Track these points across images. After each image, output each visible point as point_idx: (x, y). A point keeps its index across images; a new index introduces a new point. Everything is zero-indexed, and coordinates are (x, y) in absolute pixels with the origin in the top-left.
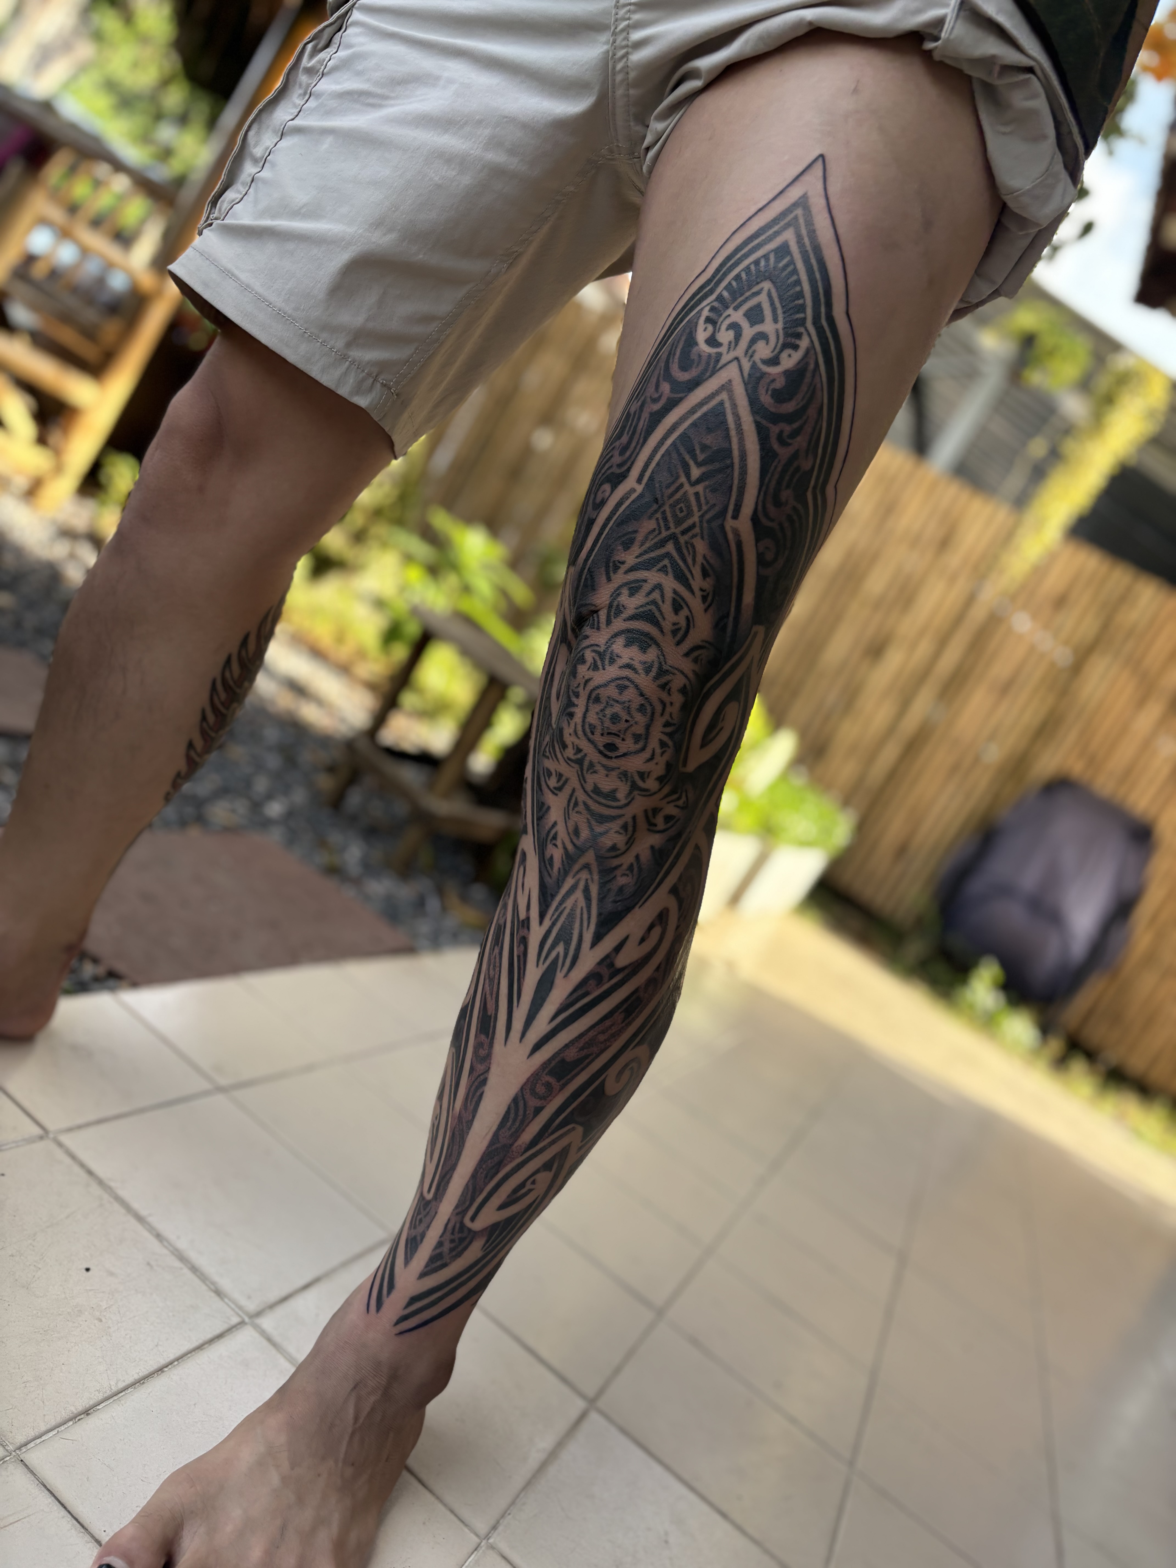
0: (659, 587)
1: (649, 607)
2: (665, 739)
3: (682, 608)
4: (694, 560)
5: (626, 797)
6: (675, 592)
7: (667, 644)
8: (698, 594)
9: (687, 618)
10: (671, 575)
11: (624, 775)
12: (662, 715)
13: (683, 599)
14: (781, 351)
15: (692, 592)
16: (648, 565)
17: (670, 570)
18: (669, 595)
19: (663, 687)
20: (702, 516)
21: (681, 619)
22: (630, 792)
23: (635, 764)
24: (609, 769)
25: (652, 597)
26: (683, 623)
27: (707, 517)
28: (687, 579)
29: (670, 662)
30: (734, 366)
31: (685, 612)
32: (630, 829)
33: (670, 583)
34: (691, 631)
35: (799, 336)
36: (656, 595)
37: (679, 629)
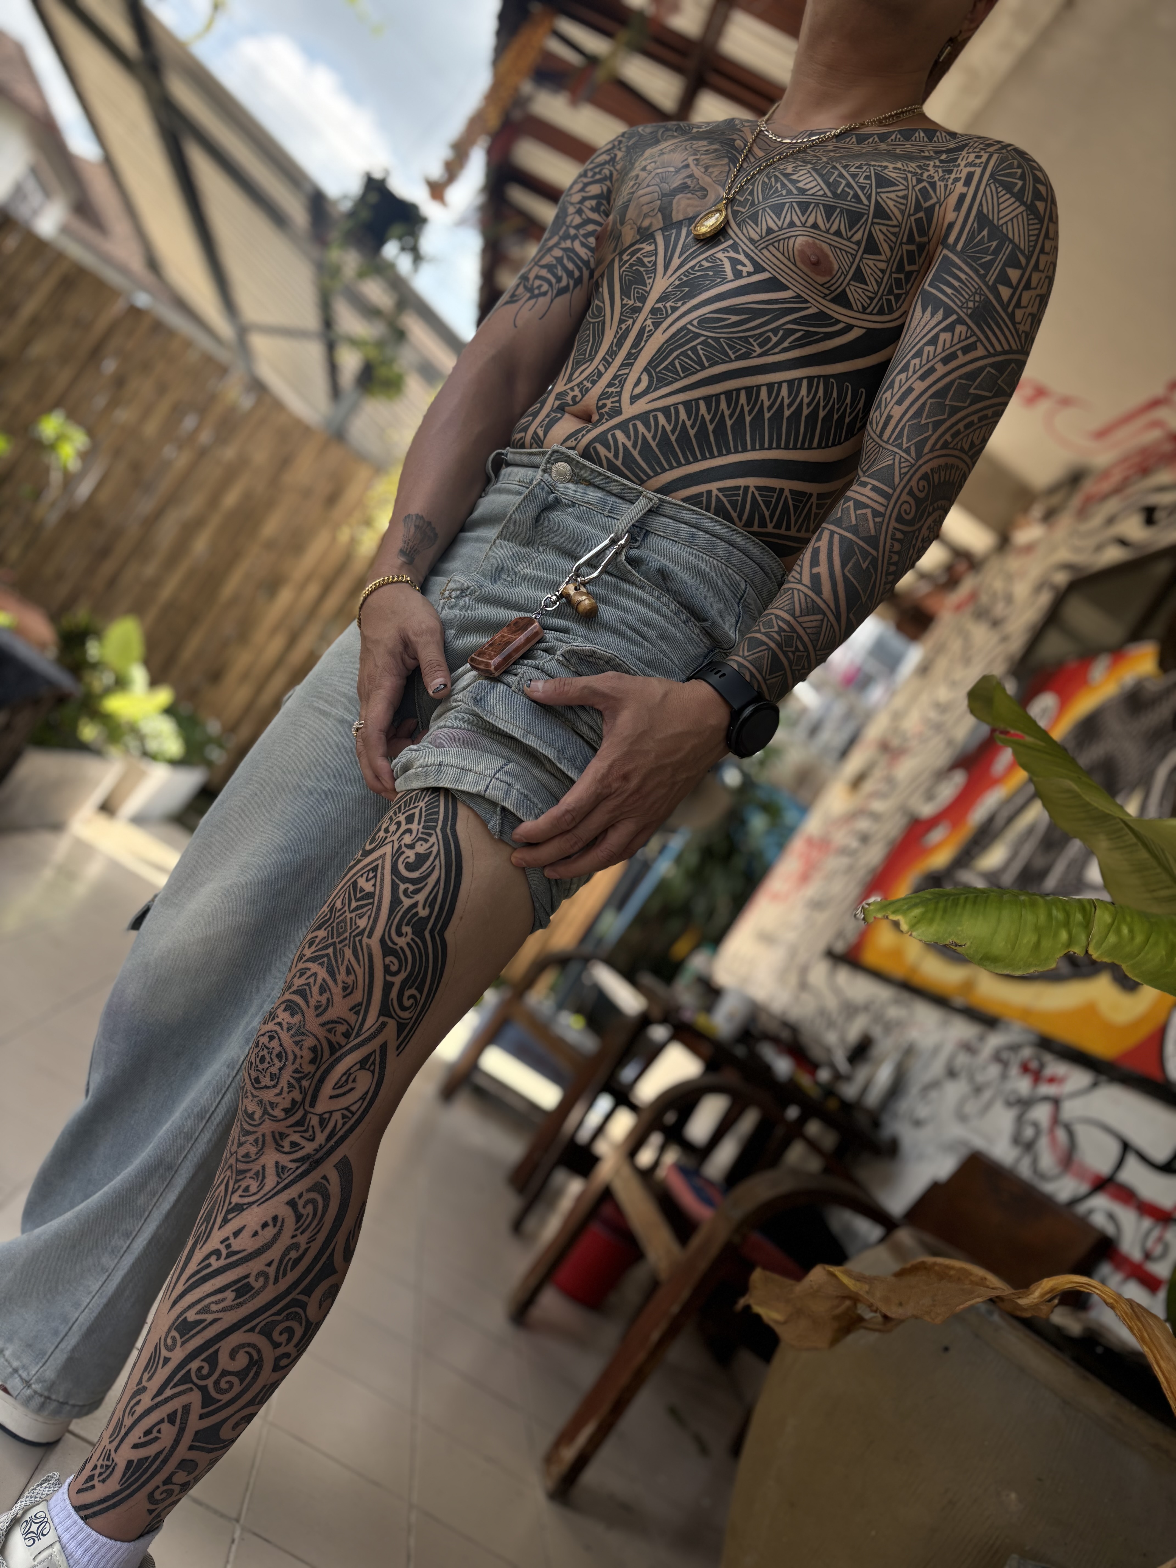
0: (315, 974)
1: (305, 987)
2: (292, 1081)
3: (325, 991)
4: (343, 961)
5: (260, 1119)
6: (324, 980)
7: (310, 1014)
8: (340, 985)
9: (328, 999)
10: (325, 968)
11: (261, 1102)
12: (293, 1064)
13: (328, 986)
14: (417, 841)
15: (336, 983)
16: (312, 960)
17: (326, 965)
18: (319, 981)
19: (296, 1043)
20: (351, 933)
21: (323, 999)
22: (262, 1116)
23: (269, 1095)
24: (254, 1096)
25: (308, 981)
26: (324, 1002)
27: (354, 934)
28: (334, 973)
29: (307, 1027)
30: (390, 846)
31: (326, 995)
32: (260, 1143)
33: (322, 973)
34: (330, 1009)
35: (430, 835)
36: (311, 980)
37: (320, 1006)
